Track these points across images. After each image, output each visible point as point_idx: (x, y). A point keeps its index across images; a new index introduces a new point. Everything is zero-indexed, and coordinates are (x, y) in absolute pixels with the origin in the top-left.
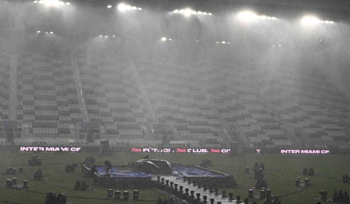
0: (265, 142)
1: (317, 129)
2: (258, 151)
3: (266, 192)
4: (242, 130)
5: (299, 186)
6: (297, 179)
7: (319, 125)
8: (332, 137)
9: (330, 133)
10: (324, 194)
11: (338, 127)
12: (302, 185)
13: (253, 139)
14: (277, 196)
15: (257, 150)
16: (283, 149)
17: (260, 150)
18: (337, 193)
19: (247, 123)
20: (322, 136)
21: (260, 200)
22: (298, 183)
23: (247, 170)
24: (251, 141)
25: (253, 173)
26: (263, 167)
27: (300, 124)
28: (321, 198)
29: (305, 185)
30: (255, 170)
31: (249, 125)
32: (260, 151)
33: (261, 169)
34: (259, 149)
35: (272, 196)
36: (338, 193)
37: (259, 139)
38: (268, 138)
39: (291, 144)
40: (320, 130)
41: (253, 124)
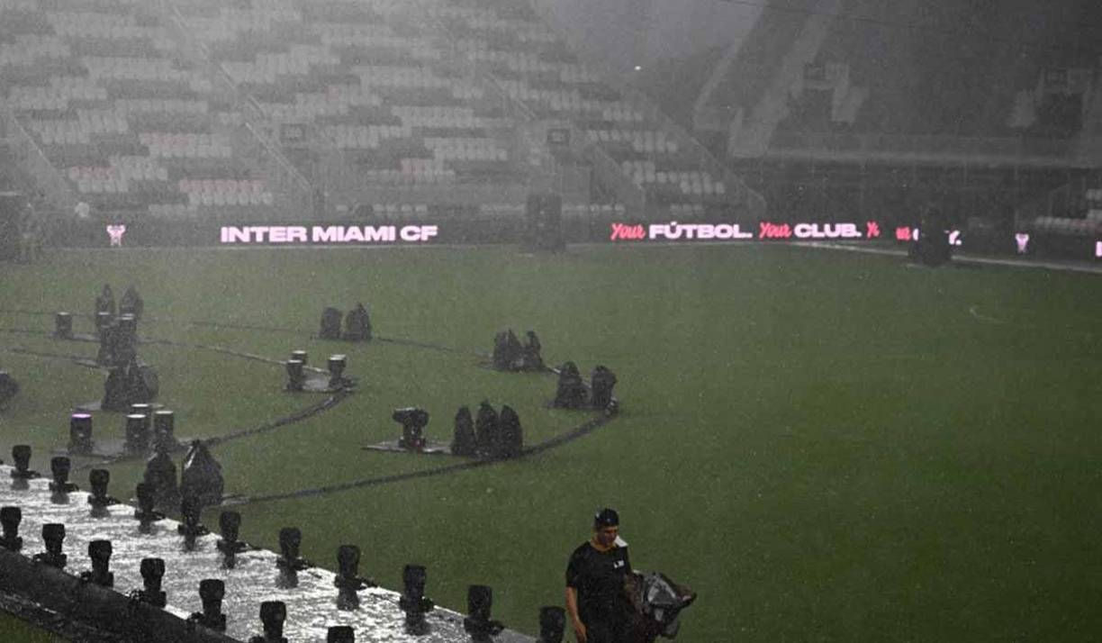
0: (147, 194)
1: (386, 131)
2: (116, 233)
3: (152, 423)
4: (37, 139)
5: (300, 389)
6: (296, 357)
7: (396, 111)
8: (449, 164)
9: (442, 149)
10: (414, 422)
11: (479, 123)
12: (319, 383)
13: (88, 181)
14: (204, 439)
15: (109, 229)
16: (229, 225)
17: (123, 229)
18: (469, 418)
19: (62, 105)
20: (405, 163)
21: (122, 459)
22: (296, 376)
23: (64, 324)
24: (82, 188)
25: (90, 337)
26: (136, 305)
27: (309, 107)
28: (401, 441)
29: (332, 383)
30: (99, 321)
31: (70, 114)
32: (124, 234)
33: (128, 317)
34: (116, 224)
35: (180, 440)
36: (474, 419)
37: (121, 177)
38: (163, 174)
39: (267, 198)
40: (396, 131)
41: (89, 106)
